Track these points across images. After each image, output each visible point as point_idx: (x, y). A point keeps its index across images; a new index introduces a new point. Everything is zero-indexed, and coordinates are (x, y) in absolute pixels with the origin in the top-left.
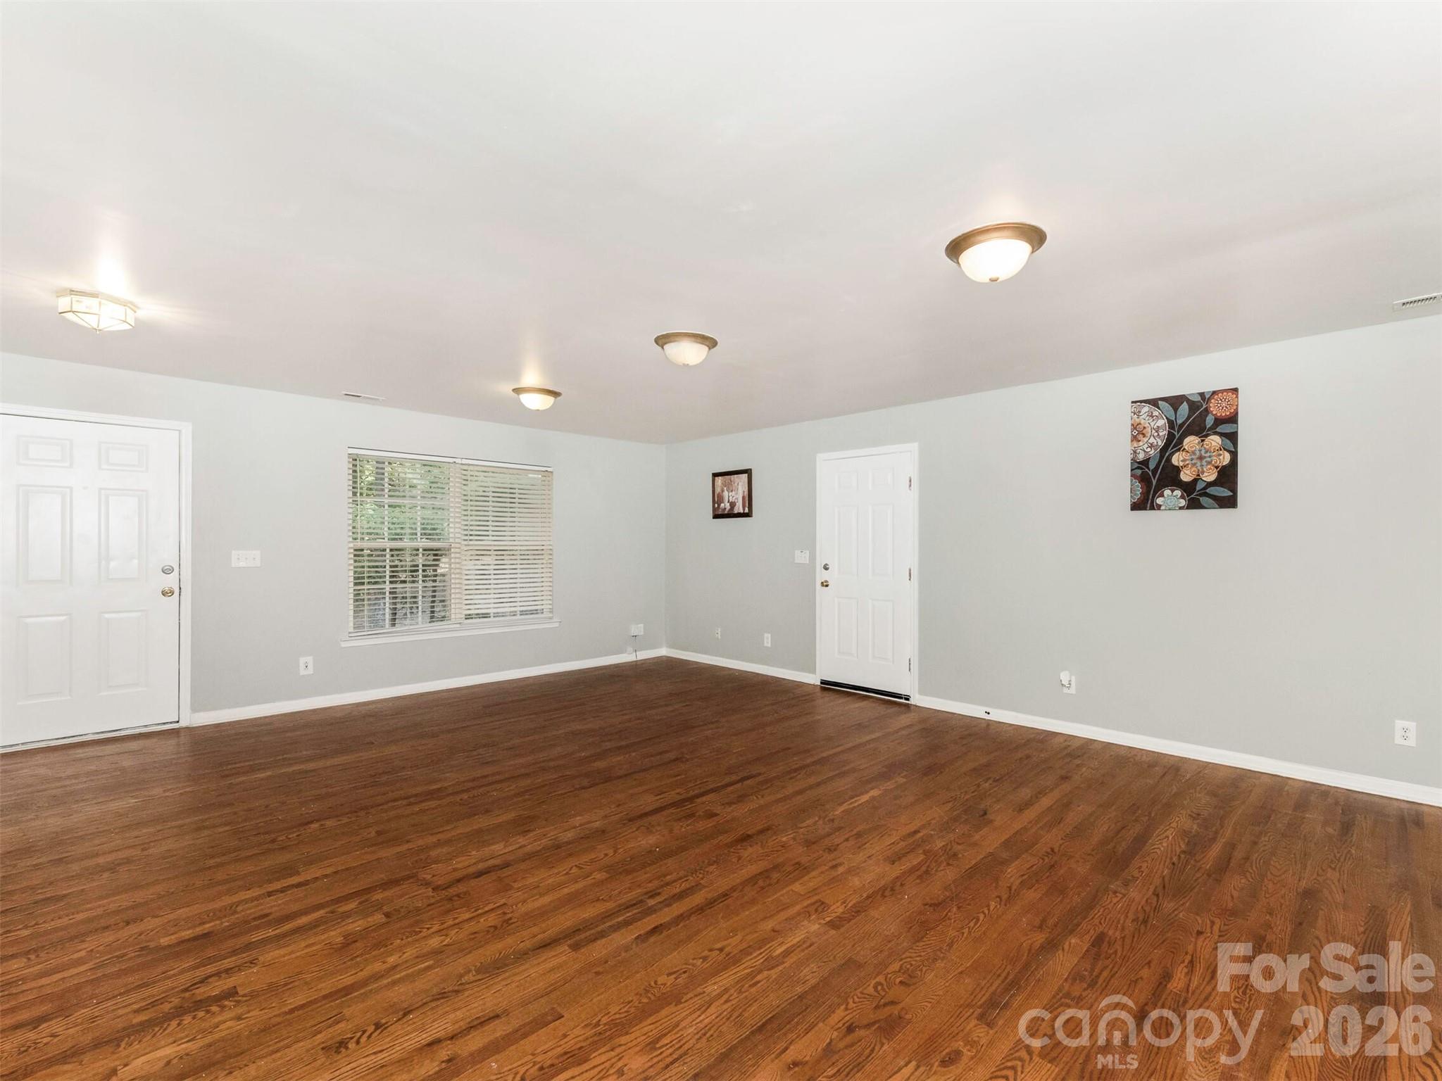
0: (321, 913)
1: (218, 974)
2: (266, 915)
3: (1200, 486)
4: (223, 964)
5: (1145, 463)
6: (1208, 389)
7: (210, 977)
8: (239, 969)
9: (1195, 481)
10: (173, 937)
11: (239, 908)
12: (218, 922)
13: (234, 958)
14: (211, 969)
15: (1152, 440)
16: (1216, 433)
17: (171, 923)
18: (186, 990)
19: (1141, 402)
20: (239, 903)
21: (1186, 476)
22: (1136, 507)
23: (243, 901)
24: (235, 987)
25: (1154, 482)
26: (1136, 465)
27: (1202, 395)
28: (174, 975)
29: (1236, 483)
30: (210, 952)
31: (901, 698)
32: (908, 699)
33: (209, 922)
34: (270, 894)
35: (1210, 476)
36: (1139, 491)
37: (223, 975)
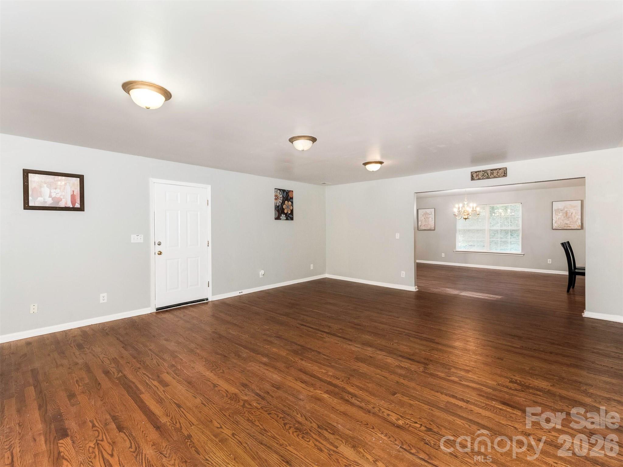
0: (464, 383)
1: (511, 389)
2: (479, 395)
3: (288, 214)
4: (506, 390)
5: (278, 206)
6: (289, 190)
7: (513, 390)
8: (504, 386)
9: (287, 213)
10: (515, 412)
11: (483, 405)
12: (496, 406)
13: (502, 389)
14: (511, 392)
15: (280, 200)
16: (290, 201)
17: (512, 419)
18: (523, 391)
19: (278, 189)
20: (482, 408)
21: (286, 212)
22: (276, 219)
23: (479, 407)
24: (509, 382)
25: (280, 212)
26: (277, 207)
27: (288, 190)
28: (524, 398)
29: (293, 214)
30: (507, 396)
31: (204, 300)
32: (207, 300)
33: (499, 408)
34: (468, 402)
35: (289, 212)
36: (277, 214)
37: (509, 387)
